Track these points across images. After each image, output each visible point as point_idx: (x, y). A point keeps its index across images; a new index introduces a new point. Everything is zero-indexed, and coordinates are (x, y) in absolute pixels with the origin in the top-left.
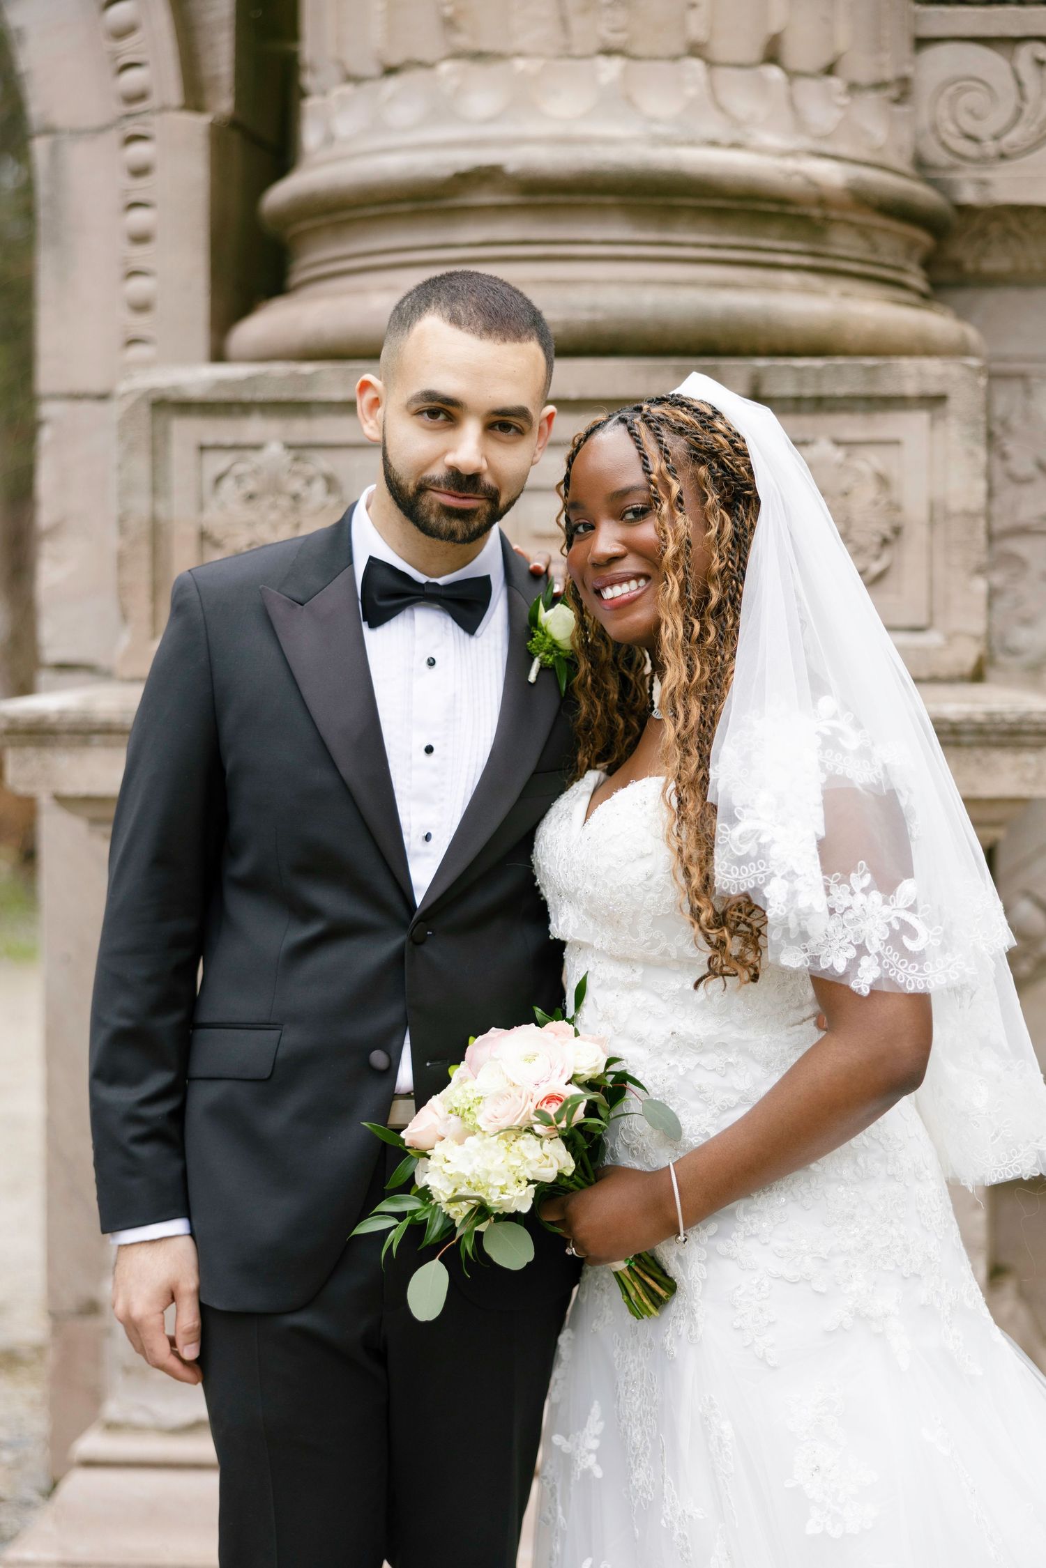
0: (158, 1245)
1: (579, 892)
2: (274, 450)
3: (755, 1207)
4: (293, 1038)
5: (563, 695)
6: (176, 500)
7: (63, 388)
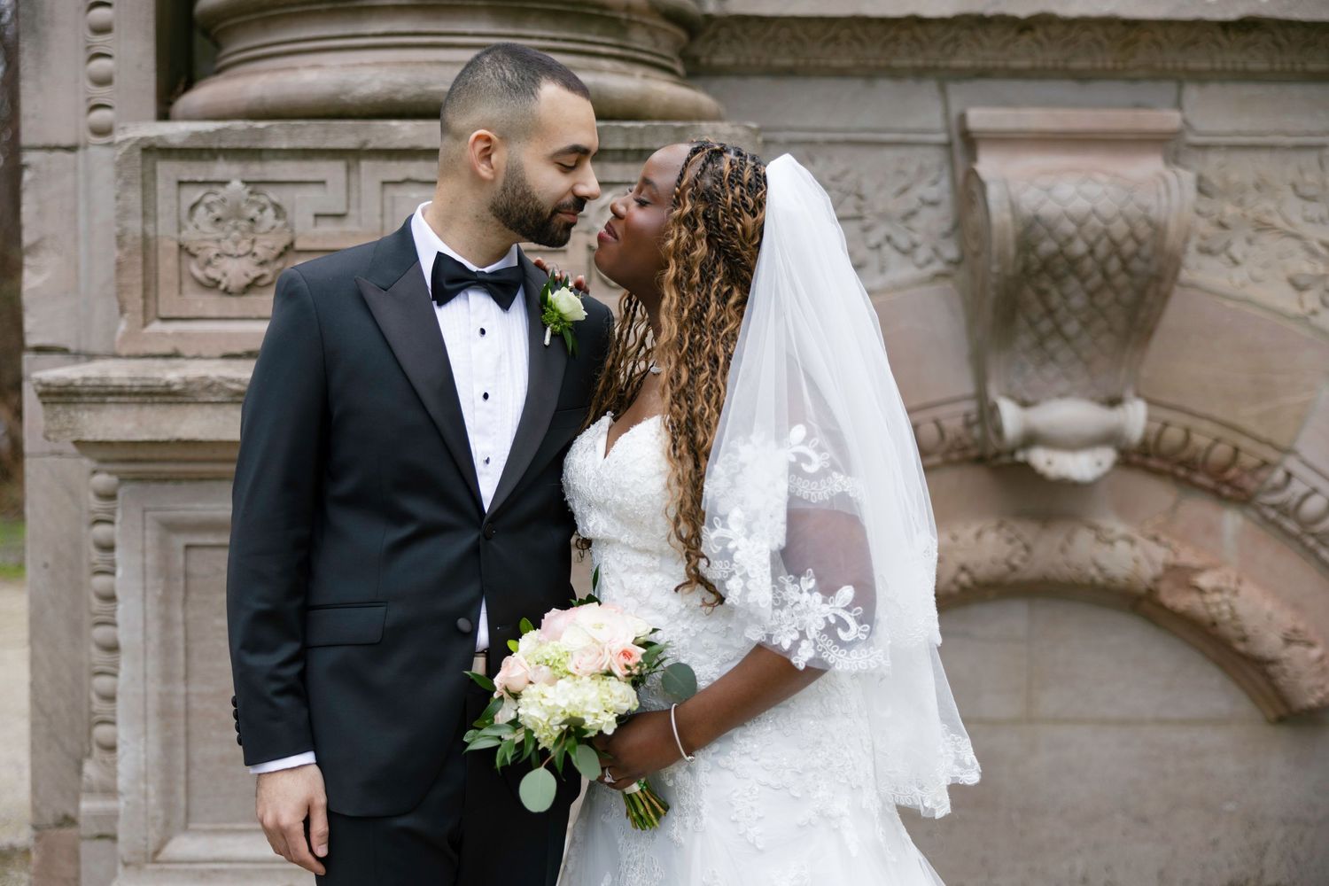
0: (296, 772)
1: (609, 502)
2: (236, 185)
3: (749, 733)
4: (396, 613)
5: (570, 353)
6: (161, 221)
7: (40, 142)
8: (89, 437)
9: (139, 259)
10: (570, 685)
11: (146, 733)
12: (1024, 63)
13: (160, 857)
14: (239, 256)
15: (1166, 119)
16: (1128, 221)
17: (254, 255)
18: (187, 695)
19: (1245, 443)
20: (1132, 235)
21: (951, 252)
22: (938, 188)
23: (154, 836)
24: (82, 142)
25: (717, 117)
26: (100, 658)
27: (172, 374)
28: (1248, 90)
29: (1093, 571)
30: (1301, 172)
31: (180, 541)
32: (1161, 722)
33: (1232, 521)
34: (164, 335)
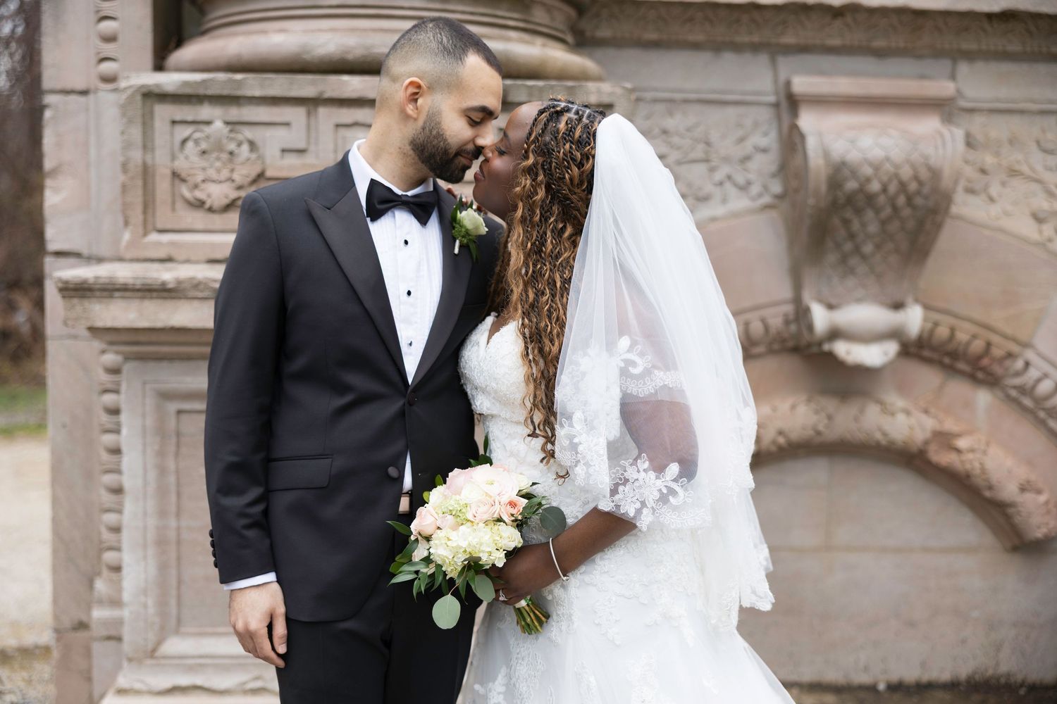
1: (488, 388)
2: (218, 124)
4: (339, 463)
5: (474, 260)
6: (158, 153)
7: (59, 86)
8: (100, 324)
9: (140, 183)
10: (469, 530)
11: (145, 558)
12: (836, 42)
13: (157, 654)
14: (220, 182)
15: (942, 87)
16: (913, 166)
17: (233, 181)
18: (178, 529)
19: (995, 339)
20: (916, 178)
21: (777, 188)
22: (767, 138)
23: (152, 637)
24: (92, 87)
25: (599, 79)
26: (107, 499)
27: (167, 275)
28: (1006, 67)
29: (878, 436)
30: (1044, 131)
31: (173, 407)
32: (926, 550)
33: (983, 398)
34: (159, 244)
